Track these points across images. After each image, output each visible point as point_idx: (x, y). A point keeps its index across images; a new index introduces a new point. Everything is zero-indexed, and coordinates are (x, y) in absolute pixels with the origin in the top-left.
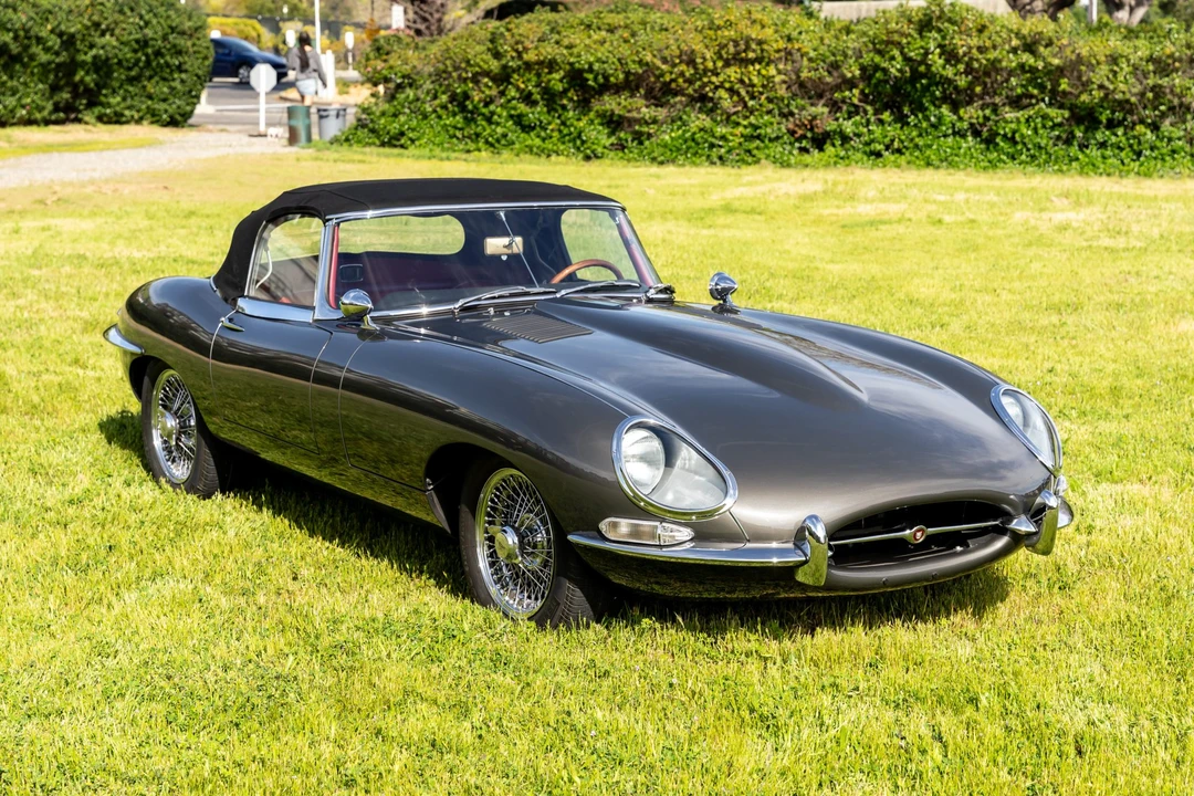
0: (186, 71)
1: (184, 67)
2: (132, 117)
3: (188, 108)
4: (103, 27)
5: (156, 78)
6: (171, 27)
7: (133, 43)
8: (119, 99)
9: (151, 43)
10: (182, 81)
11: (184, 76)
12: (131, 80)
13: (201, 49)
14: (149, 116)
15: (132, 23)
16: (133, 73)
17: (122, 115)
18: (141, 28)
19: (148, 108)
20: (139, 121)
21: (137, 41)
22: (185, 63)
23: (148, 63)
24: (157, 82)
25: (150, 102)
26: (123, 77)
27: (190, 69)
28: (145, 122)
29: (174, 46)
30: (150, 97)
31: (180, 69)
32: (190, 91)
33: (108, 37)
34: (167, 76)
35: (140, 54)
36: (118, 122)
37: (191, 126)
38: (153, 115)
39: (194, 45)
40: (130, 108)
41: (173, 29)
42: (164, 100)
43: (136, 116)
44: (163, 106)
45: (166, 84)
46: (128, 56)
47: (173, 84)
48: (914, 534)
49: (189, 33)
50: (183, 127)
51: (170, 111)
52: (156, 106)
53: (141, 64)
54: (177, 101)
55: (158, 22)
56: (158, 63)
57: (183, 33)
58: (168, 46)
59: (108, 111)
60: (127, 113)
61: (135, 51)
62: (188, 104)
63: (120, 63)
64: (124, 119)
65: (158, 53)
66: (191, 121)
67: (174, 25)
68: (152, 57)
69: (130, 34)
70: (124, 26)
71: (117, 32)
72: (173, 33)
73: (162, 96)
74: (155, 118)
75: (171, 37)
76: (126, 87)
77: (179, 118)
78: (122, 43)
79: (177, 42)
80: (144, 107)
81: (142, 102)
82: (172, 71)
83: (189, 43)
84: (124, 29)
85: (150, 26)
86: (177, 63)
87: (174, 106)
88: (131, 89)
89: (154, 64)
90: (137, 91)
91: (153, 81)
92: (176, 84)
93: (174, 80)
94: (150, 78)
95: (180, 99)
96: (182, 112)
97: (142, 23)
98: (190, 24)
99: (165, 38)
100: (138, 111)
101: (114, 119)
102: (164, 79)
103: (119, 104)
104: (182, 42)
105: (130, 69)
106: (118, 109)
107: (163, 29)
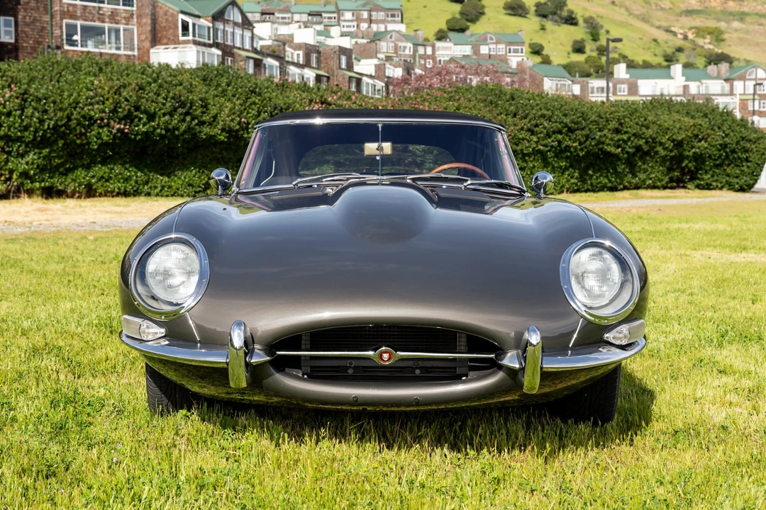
0: (751, 161)
1: (750, 159)
2: (717, 186)
3: (751, 182)
4: (700, 137)
5: (733, 165)
6: (741, 137)
7: (718, 146)
8: (709, 176)
9: (729, 146)
10: (748, 167)
11: (749, 164)
12: (717, 166)
13: (760, 149)
14: (727, 186)
15: (719, 135)
16: (718, 162)
17: (711, 185)
18: (723, 138)
19: (727, 181)
20: (721, 189)
21: (721, 145)
22: (750, 157)
23: (727, 157)
24: (733, 168)
25: (728, 178)
26: (712, 164)
27: (753, 160)
28: (724, 189)
29: (744, 148)
30: (728, 175)
31: (747, 160)
32: (753, 172)
33: (703, 142)
34: (738, 164)
35: (722, 152)
36: (709, 189)
37: (753, 192)
38: (730, 185)
39: (756, 147)
40: (716, 181)
41: (743, 138)
42: (737, 177)
43: (720, 186)
44: (735, 180)
45: (738, 168)
46: (715, 153)
47: (742, 168)
49: (754, 140)
50: (748, 192)
51: (740, 183)
52: (731, 180)
53: (723, 157)
54: (744, 178)
55: (735, 135)
56: (734, 157)
57: (749, 141)
58: (740, 148)
59: (702, 183)
60: (714, 184)
61: (719, 150)
62: (751, 180)
63: (710, 156)
64: (712, 187)
65: (733, 151)
66: (753, 190)
67: (744, 136)
68: (730, 154)
69: (717, 141)
70: (713, 136)
71: (709, 140)
72: (743, 140)
73: (736, 175)
74: (731, 187)
75: (741, 143)
76: (713, 170)
77: (746, 187)
78: (711, 146)
79: (745, 145)
80: (724, 181)
81: (724, 178)
82: (742, 161)
83: (753, 146)
84: (713, 138)
85: (729, 136)
86: (745, 157)
87: (743, 181)
88: (717, 171)
89: (731, 157)
90: (720, 172)
91: (730, 167)
92: (745, 169)
93: (743, 166)
94: (729, 165)
95: (746, 176)
96: (747, 184)
97: (724, 135)
98: (755, 136)
99: (738, 143)
100: (721, 183)
101: (706, 187)
102: (738, 166)
103: (709, 179)
104: (749, 145)
105: (717, 160)
106: (709, 182)
107: (737, 138)
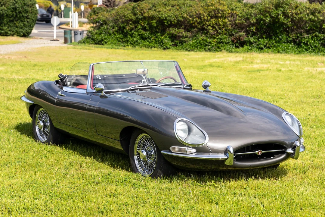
0: (29, 18)
1: (28, 17)
2: (11, 33)
3: (29, 31)
4: (2, 3)
5: (19, 21)
6: (24, 4)
7: (12, 9)
8: (6, 27)
9: (17, 9)
10: (28, 22)
11: (28, 20)
12: (12, 21)
13: (34, 11)
14: (16, 33)
15: (12, 2)
16: (11, 19)
17: (7, 33)
18: (14, 4)
19: (16, 31)
20: (13, 35)
21: (13, 8)
22: (29, 16)
23: (16, 15)
24: (19, 22)
25: (17, 29)
26: (8, 20)
27: (31, 18)
28: (15, 36)
29: (25, 10)
30: (17, 27)
31: (27, 18)
32: (30, 25)
33: (3, 7)
34: (23, 20)
35: (14, 13)
36: (6, 35)
37: (30, 37)
38: (18, 33)
39: (32, 10)
40: (10, 31)
41: (25, 4)
42: (22, 28)
43: (12, 33)
44: (21, 30)
45: (23, 23)
46: (10, 13)
47: (25, 23)
48: (259, 152)
49: (30, 5)
50: (28, 37)
51: (23, 31)
52: (19, 30)
53: (14, 16)
54: (26, 28)
55: (20, 2)
56: (20, 16)
57: (28, 6)
58: (23, 10)
59: (3, 32)
60: (9, 32)
61: (12, 12)
62: (29, 30)
63: (7, 15)
64: (8, 34)
65: (20, 12)
66: (30, 35)
67: (25, 3)
68: (18, 14)
69: (11, 6)
70: (9, 3)
71: (7, 5)
72: (25, 6)
73: (20, 27)
74: (19, 35)
75: (24, 7)
76: (9, 24)
77: (26, 34)
78: (8, 9)
79: (26, 9)
80: (15, 30)
81: (14, 29)
82: (24, 18)
83: (30, 9)
84: (9, 4)
85: (17, 3)
86: (26, 16)
87: (25, 30)
88: (10, 24)
89: (18, 16)
90: (13, 25)
91: (18, 22)
92: (26, 23)
93: (25, 21)
94: (17, 20)
95: (27, 28)
96: (27, 32)
97: (15, 2)
98: (31, 2)
99: (22, 7)
100: (13, 32)
101: (5, 34)
102: (22, 21)
103: (6, 29)
104: (28, 9)
105: (11, 17)
106: (6, 31)
107: (22, 4)
